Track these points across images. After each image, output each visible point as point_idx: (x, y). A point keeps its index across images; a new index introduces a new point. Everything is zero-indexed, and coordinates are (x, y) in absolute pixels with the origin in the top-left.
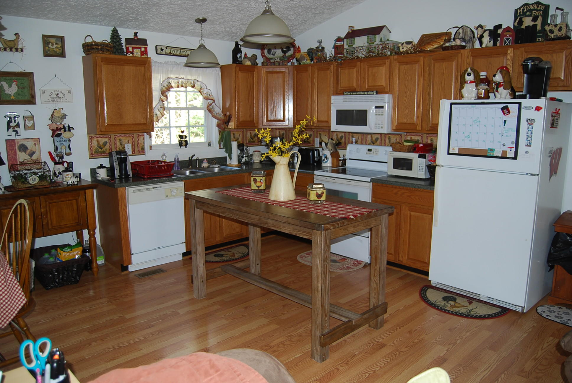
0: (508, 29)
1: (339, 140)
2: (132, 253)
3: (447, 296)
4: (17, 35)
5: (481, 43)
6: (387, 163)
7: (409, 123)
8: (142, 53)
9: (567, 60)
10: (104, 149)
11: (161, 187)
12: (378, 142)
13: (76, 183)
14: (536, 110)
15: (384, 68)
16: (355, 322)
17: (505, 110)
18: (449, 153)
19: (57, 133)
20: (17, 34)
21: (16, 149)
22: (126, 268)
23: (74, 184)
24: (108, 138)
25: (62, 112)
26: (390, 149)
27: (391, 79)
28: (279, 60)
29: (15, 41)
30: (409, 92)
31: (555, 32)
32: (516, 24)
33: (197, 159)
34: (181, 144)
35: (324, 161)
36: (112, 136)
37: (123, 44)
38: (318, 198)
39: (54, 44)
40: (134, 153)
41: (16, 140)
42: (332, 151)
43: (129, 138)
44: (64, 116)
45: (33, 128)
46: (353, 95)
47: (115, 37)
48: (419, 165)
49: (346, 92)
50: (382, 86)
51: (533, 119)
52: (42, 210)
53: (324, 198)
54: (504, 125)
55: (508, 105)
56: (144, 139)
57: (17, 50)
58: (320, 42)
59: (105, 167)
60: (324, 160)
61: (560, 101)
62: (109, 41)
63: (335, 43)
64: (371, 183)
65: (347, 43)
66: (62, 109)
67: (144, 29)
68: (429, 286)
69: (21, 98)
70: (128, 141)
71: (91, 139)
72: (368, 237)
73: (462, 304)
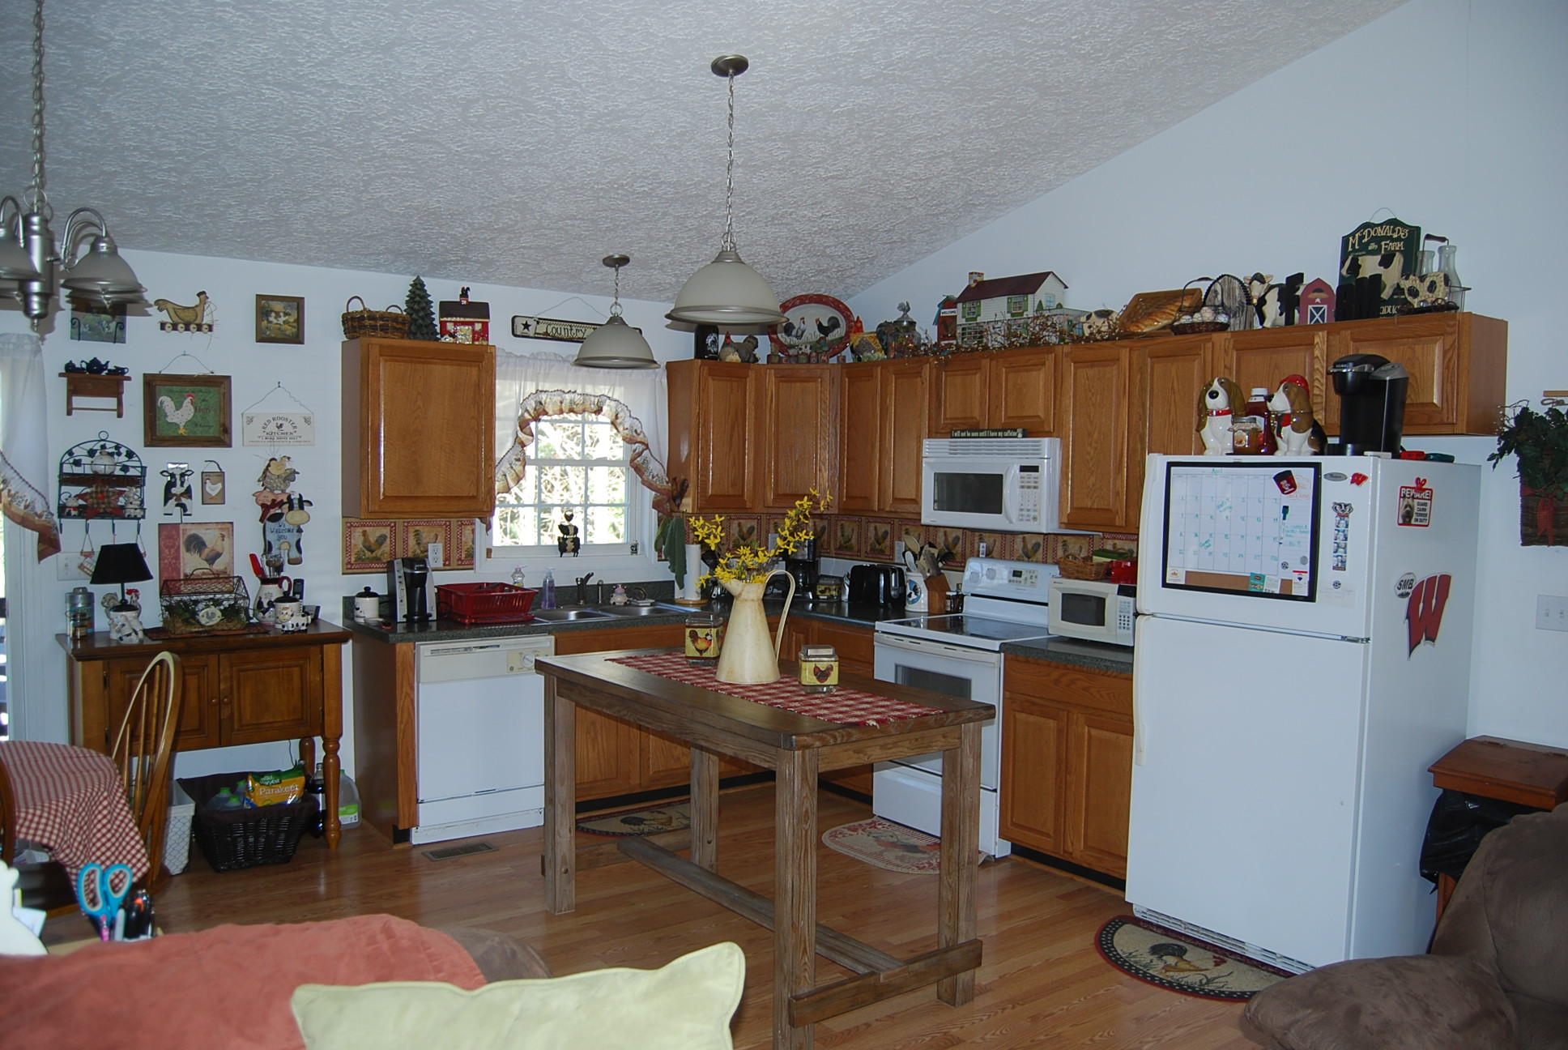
0: (1319, 286)
1: (951, 546)
2: (420, 799)
3: (1164, 944)
4: (202, 296)
5: (1262, 319)
6: (1046, 604)
7: (1097, 509)
8: (476, 336)
9: (1447, 360)
10: (378, 553)
11: (498, 646)
12: (1040, 555)
13: (304, 628)
14: (1352, 482)
15: (1042, 375)
16: (885, 978)
17: (1285, 481)
18: (1165, 585)
19: (272, 511)
20: (204, 293)
21: (179, 547)
22: (405, 836)
23: (300, 631)
24: (389, 528)
25: (288, 466)
26: (1056, 570)
27: (1058, 402)
28: (809, 351)
29: (197, 309)
30: (1096, 433)
31: (1421, 294)
32: (1344, 272)
33: (598, 585)
34: (562, 547)
35: (911, 599)
36: (400, 524)
37: (433, 314)
38: (818, 679)
39: (282, 314)
40: (449, 565)
41: (181, 527)
42: (928, 575)
43: (440, 529)
44: (291, 476)
45: (220, 499)
46: (971, 437)
47: (417, 299)
48: (1119, 614)
49: (955, 431)
50: (1039, 416)
51: (1347, 503)
52: (222, 687)
53: (833, 679)
54: (1284, 518)
55: (1294, 470)
56: (473, 531)
57: (199, 328)
58: (905, 309)
59: (374, 595)
60: (910, 595)
61: (1448, 459)
62: (404, 307)
63: (939, 312)
64: (1002, 654)
65: (963, 312)
66: (289, 458)
67: (485, 280)
68: (1127, 916)
69: (199, 432)
70: (437, 536)
71: (349, 527)
72: (995, 791)
73: (1198, 964)
